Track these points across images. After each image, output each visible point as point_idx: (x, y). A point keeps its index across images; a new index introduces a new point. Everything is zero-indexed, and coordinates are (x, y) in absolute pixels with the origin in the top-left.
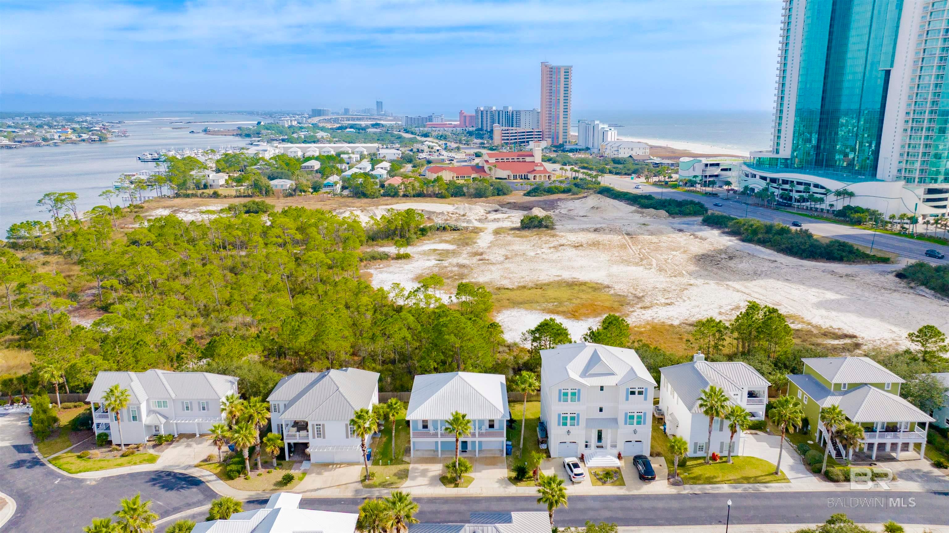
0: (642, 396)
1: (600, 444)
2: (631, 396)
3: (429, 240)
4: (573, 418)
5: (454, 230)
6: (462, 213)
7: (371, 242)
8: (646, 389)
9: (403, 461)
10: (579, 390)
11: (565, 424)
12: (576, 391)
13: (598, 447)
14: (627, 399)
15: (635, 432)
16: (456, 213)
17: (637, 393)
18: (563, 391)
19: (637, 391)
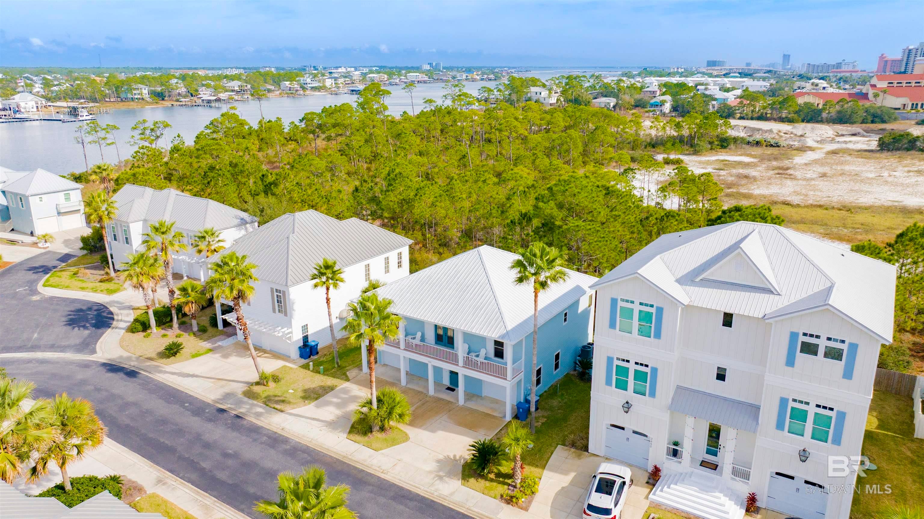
0: (839, 366)
1: (710, 458)
2: (801, 358)
3: (727, 152)
4: (640, 376)
5: (772, 146)
6: (799, 133)
7: (649, 148)
8: (854, 347)
9: (345, 374)
10: (660, 310)
11: (622, 385)
12: (653, 310)
13: (703, 464)
14: (790, 362)
15: (804, 456)
16: (792, 133)
17: (821, 351)
18: (620, 304)
19: (823, 344)
